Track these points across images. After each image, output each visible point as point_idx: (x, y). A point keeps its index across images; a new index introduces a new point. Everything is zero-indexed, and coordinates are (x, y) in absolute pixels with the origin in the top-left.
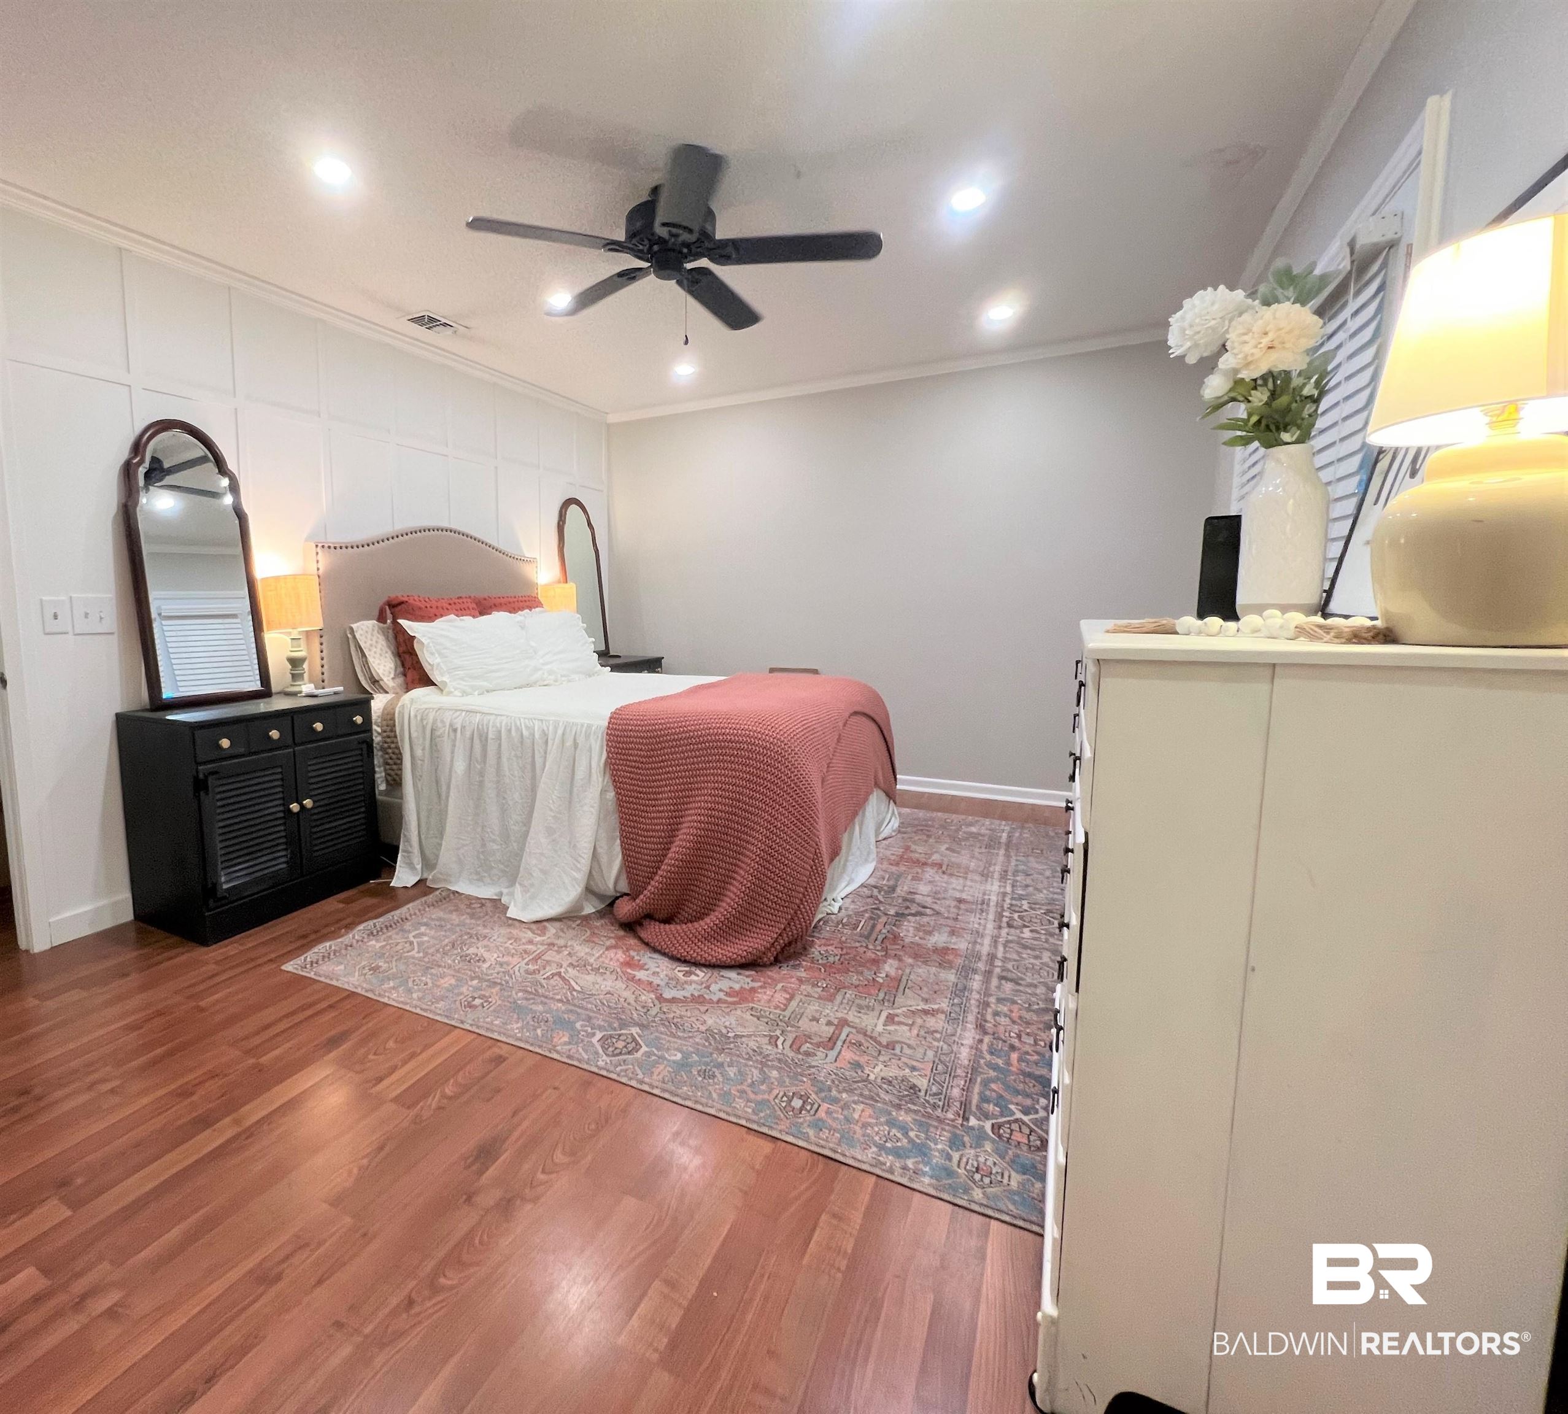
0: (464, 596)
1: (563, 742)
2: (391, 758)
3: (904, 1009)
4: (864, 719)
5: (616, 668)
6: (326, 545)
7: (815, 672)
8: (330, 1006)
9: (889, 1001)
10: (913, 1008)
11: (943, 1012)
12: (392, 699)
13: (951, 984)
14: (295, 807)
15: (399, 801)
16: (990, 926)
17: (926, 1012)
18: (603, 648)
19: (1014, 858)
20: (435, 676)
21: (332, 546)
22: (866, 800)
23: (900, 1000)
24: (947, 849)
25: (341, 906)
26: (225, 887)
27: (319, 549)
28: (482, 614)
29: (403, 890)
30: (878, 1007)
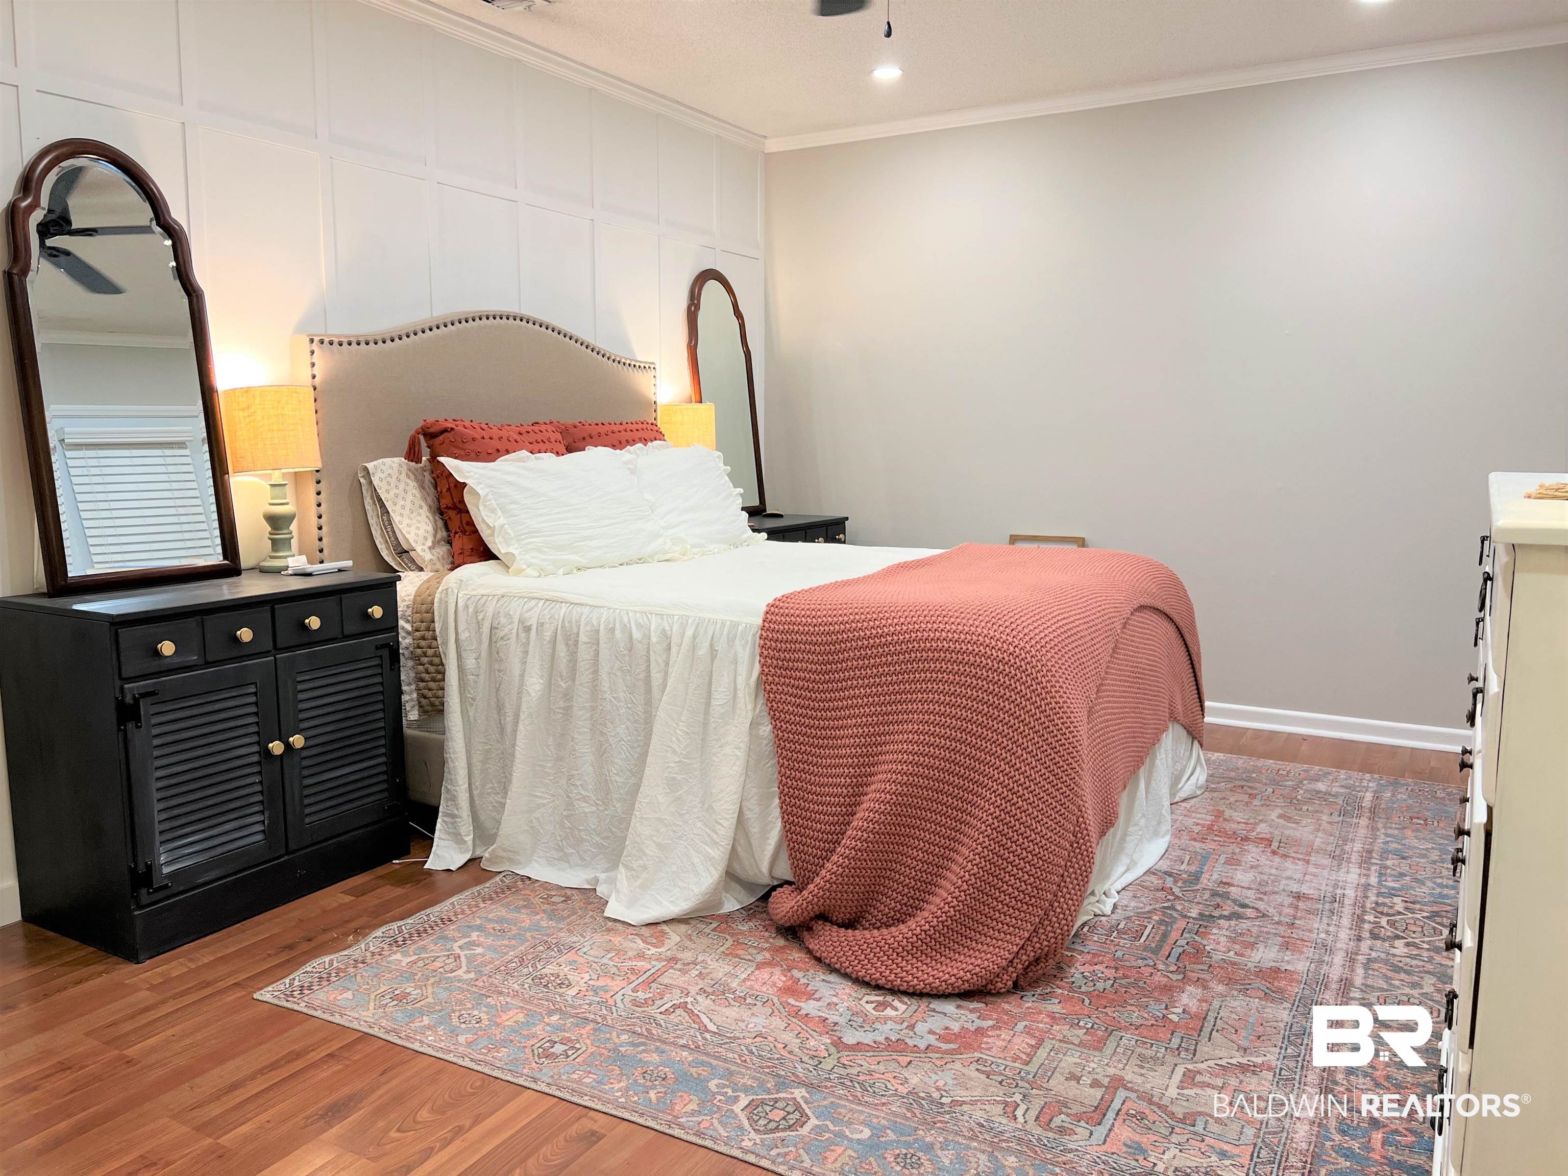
0: (541, 421)
1: (694, 648)
2: (427, 672)
3: (1211, 1063)
4: (1155, 617)
5: (776, 534)
6: (327, 340)
7: (1081, 542)
8: (331, 1056)
9: (1187, 1050)
10: (1223, 1062)
11: (1270, 1069)
12: (428, 581)
13: (1282, 1025)
14: (277, 747)
15: (440, 737)
16: (1344, 934)
17: (1243, 1068)
18: (756, 502)
19: (1383, 831)
20: (496, 545)
21: (336, 340)
22: (1156, 740)
23: (1205, 1048)
24: (1280, 816)
25: (348, 899)
26: (166, 870)
27: (315, 346)
28: (570, 450)
29: (445, 875)
30: (1170, 1059)
